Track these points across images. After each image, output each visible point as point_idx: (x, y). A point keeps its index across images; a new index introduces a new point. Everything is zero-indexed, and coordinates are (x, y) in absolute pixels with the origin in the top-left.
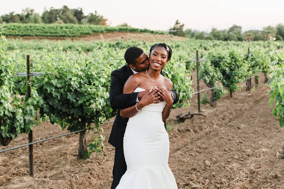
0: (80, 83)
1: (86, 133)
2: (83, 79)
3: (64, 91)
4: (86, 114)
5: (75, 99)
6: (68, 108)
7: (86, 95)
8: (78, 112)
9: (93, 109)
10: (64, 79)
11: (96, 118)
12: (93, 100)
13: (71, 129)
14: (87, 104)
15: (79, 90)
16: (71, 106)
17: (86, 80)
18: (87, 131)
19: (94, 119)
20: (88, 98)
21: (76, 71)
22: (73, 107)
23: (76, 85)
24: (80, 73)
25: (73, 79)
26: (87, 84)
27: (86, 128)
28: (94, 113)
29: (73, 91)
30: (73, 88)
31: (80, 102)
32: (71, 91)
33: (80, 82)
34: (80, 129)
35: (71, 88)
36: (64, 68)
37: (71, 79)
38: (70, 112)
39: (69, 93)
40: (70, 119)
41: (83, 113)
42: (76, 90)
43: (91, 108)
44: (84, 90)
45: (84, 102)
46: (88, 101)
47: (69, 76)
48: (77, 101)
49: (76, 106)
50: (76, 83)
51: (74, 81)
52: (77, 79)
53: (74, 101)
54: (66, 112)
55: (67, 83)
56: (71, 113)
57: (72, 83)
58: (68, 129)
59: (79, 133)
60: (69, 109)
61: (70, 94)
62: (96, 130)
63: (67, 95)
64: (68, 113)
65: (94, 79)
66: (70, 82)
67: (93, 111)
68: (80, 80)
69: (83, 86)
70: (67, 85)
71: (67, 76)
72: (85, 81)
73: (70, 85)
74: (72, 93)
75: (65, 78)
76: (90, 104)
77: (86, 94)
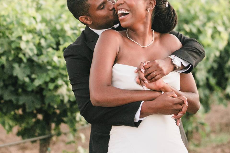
0: (39, 47)
1: (51, 142)
2: (45, 38)
3: (7, 60)
4: (50, 106)
5: (29, 76)
6: (15, 93)
7: (49, 70)
8: (33, 102)
9: (63, 97)
10: (8, 37)
11: (72, 115)
12: (62, 79)
13: (23, 134)
14: (51, 86)
15: (35, 59)
16: (20, 90)
17: (52, 40)
18: (54, 138)
19: (66, 115)
20: (52, 75)
21: (30, 23)
22: (25, 91)
23: (31, 50)
24: (41, 27)
25: (24, 38)
26: (53, 49)
27: (53, 132)
28: (65, 105)
29: (25, 60)
30: (24, 55)
31: (37, 83)
32: (20, 61)
33: (39, 44)
34: (40, 135)
35: (21, 56)
36: (8, 16)
37: (20, 38)
38: (18, 101)
39: (16, 65)
40: (20, 115)
41: (43, 103)
42: (30, 60)
43: (59, 96)
44: (45, 60)
45: (46, 83)
46: (53, 80)
47: (18, 32)
48: (32, 80)
49: (30, 89)
50: (31, 45)
51: (28, 42)
52: (34, 38)
53: (27, 80)
54: (10, 101)
55: (13, 46)
56: (21, 103)
57: (23, 45)
58: (18, 134)
59: (38, 142)
60: (17, 94)
61: (20, 66)
62: (71, 137)
63: (12, 68)
64: (15, 102)
65: (67, 39)
66: (19, 44)
67: (62, 101)
68: (40, 39)
69: (44, 52)
70: (14, 49)
71: (13, 32)
72: (48, 41)
73: (19, 49)
74: (23, 65)
75: (10, 36)
76: (57, 87)
77: (49, 67)
